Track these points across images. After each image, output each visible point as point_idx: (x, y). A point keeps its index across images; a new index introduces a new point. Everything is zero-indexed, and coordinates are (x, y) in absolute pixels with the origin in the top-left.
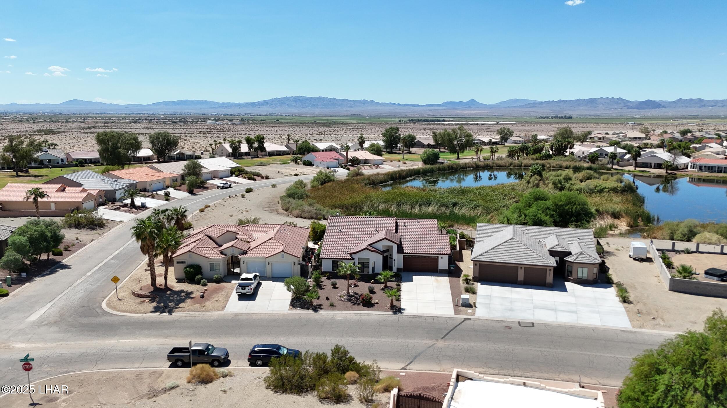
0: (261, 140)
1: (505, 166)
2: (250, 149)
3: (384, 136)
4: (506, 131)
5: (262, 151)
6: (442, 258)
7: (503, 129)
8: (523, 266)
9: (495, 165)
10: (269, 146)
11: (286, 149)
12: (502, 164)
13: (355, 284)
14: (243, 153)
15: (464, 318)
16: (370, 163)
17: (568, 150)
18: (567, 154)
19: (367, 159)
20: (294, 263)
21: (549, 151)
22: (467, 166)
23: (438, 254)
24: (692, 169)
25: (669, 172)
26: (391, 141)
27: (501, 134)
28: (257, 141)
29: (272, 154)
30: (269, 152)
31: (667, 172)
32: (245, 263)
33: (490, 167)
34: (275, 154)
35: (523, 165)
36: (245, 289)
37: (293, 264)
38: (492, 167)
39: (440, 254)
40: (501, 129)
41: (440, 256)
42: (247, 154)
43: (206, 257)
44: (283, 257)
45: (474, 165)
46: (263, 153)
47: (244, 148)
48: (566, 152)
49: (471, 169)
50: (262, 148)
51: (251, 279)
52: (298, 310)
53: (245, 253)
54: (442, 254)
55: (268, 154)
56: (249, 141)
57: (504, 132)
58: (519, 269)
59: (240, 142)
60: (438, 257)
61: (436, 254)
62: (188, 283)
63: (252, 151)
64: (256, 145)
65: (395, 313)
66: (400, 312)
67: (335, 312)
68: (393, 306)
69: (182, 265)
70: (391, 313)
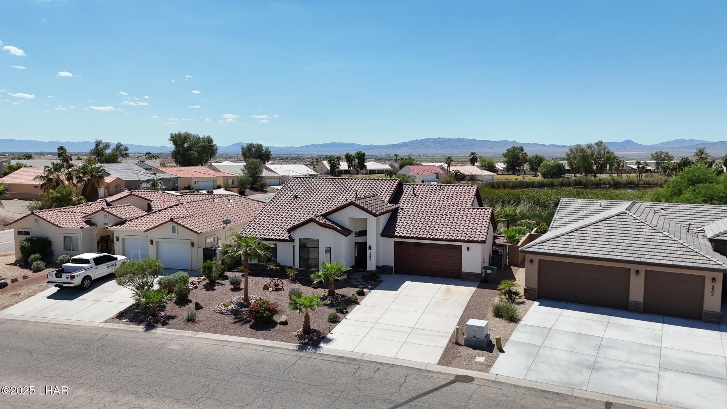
0: (361, 157)
2: (349, 167)
3: (505, 157)
4: (663, 156)
5: (361, 169)
6: (468, 249)
7: (659, 153)
8: (642, 269)
9: (641, 182)
10: (370, 165)
11: (389, 168)
12: (652, 182)
13: (276, 285)
14: (342, 170)
15: (457, 376)
16: (478, 179)
19: (474, 175)
20: (193, 245)
21: (721, 167)
22: (602, 182)
23: (459, 241)
26: (513, 162)
27: (656, 160)
28: (357, 158)
29: (372, 172)
30: (370, 171)
32: (120, 239)
34: (377, 173)
36: (60, 277)
37: (190, 245)
38: (638, 184)
39: (464, 241)
40: (656, 153)
41: (464, 246)
42: (346, 172)
43: (57, 226)
44: (174, 231)
45: (612, 182)
46: (364, 171)
47: (344, 166)
49: (608, 186)
50: (362, 166)
51: (87, 261)
52: (125, 324)
53: (122, 222)
54: (472, 242)
55: (368, 172)
56: (349, 158)
57: (661, 157)
58: (633, 275)
59: (339, 159)
60: (460, 246)
62: (20, 266)
63: (352, 169)
64: (356, 162)
65: (302, 347)
66: (315, 345)
67: (187, 333)
68: (307, 331)
69: (24, 237)
70: (293, 346)
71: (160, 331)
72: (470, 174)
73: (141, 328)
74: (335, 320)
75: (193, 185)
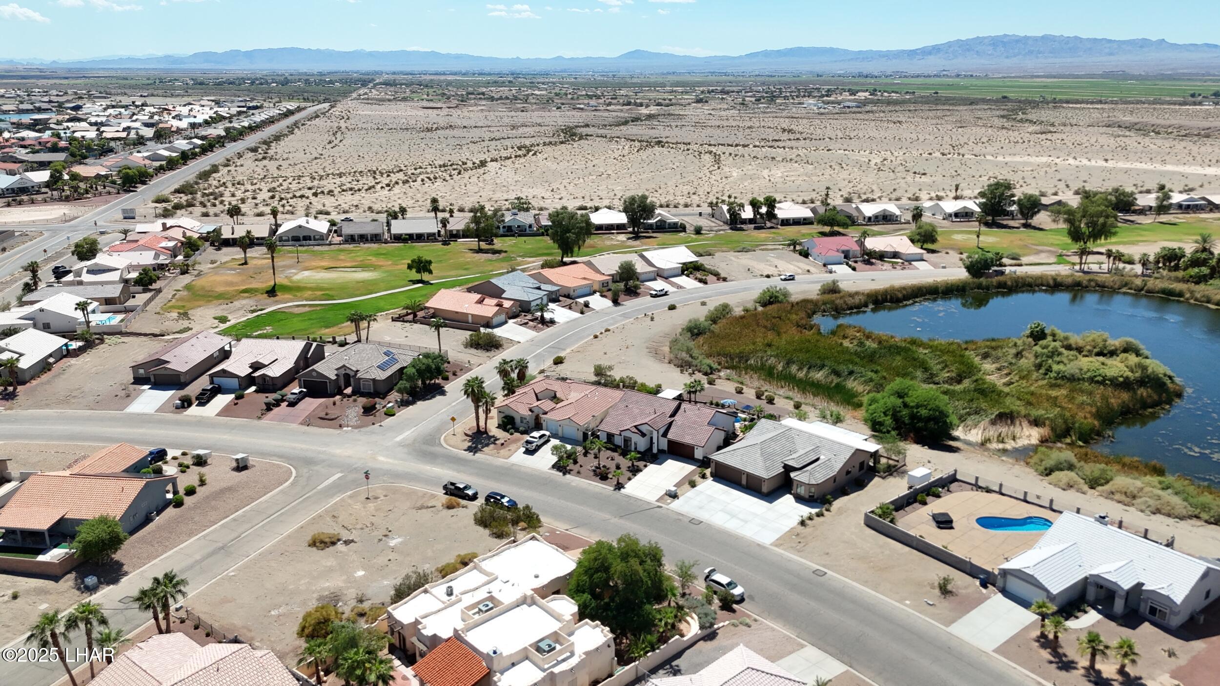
0: (771, 203)
2: (755, 215)
5: (771, 219)
6: (697, 449)
10: (784, 211)
11: (810, 213)
13: (612, 456)
14: (746, 219)
15: (657, 506)
19: (897, 252)
20: (578, 430)
23: (693, 444)
28: (765, 205)
29: (786, 222)
30: (783, 220)
32: (545, 421)
34: (791, 222)
42: (751, 221)
43: (520, 412)
44: (570, 422)
46: (773, 222)
47: (748, 213)
50: (771, 215)
52: (554, 472)
53: (546, 413)
54: (697, 446)
55: (780, 222)
56: (755, 204)
58: (743, 474)
59: (742, 206)
60: (694, 447)
61: (691, 444)
62: (501, 430)
63: (758, 218)
64: (764, 210)
65: (615, 490)
66: (619, 489)
67: (577, 478)
68: (618, 483)
69: (503, 415)
70: (612, 489)
71: (568, 476)
72: (893, 250)
73: (561, 474)
74: (630, 479)
75: (572, 293)
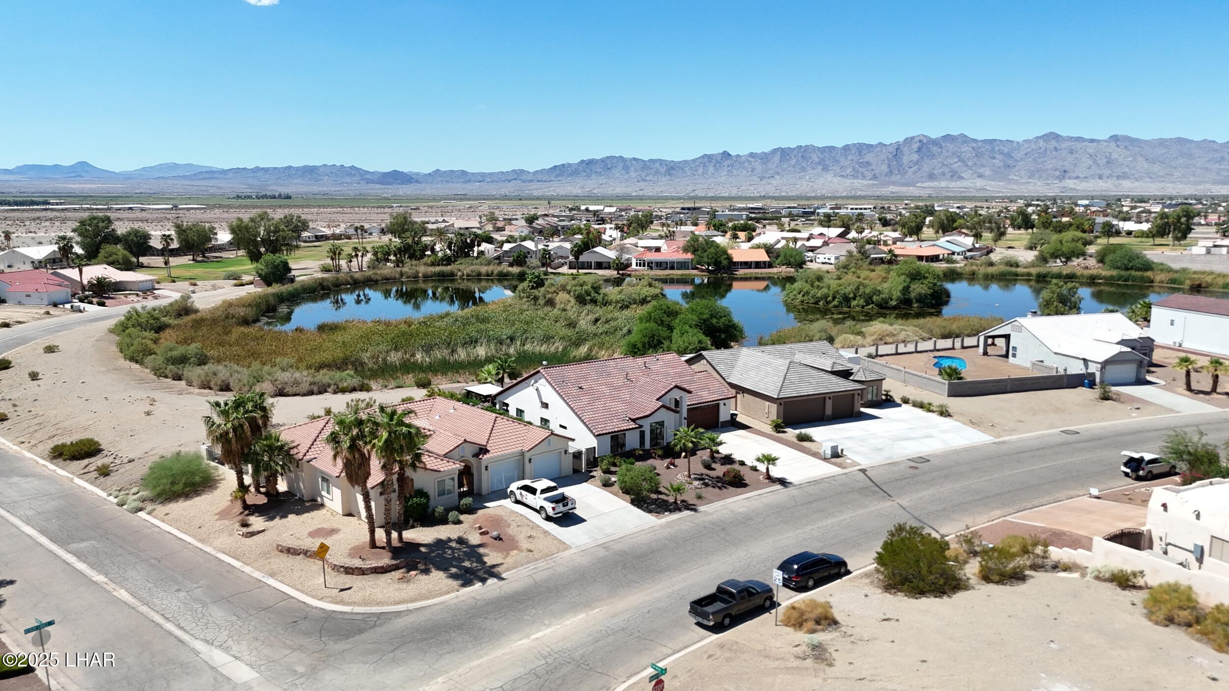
1: (395, 279)
6: (725, 404)
8: (831, 395)
12: (389, 276)
17: (476, 249)
18: (475, 254)
20: (566, 452)
23: (718, 400)
24: (638, 268)
25: (621, 272)
31: (618, 273)
32: (489, 468)
33: (374, 281)
35: (420, 275)
36: (567, 504)
37: (563, 453)
39: (720, 400)
41: (722, 402)
43: (436, 471)
44: (549, 443)
48: (473, 251)
49: (348, 286)
52: (666, 515)
53: (484, 450)
54: (725, 399)
58: (827, 400)
60: (718, 404)
61: (715, 401)
62: (421, 526)
68: (768, 478)
